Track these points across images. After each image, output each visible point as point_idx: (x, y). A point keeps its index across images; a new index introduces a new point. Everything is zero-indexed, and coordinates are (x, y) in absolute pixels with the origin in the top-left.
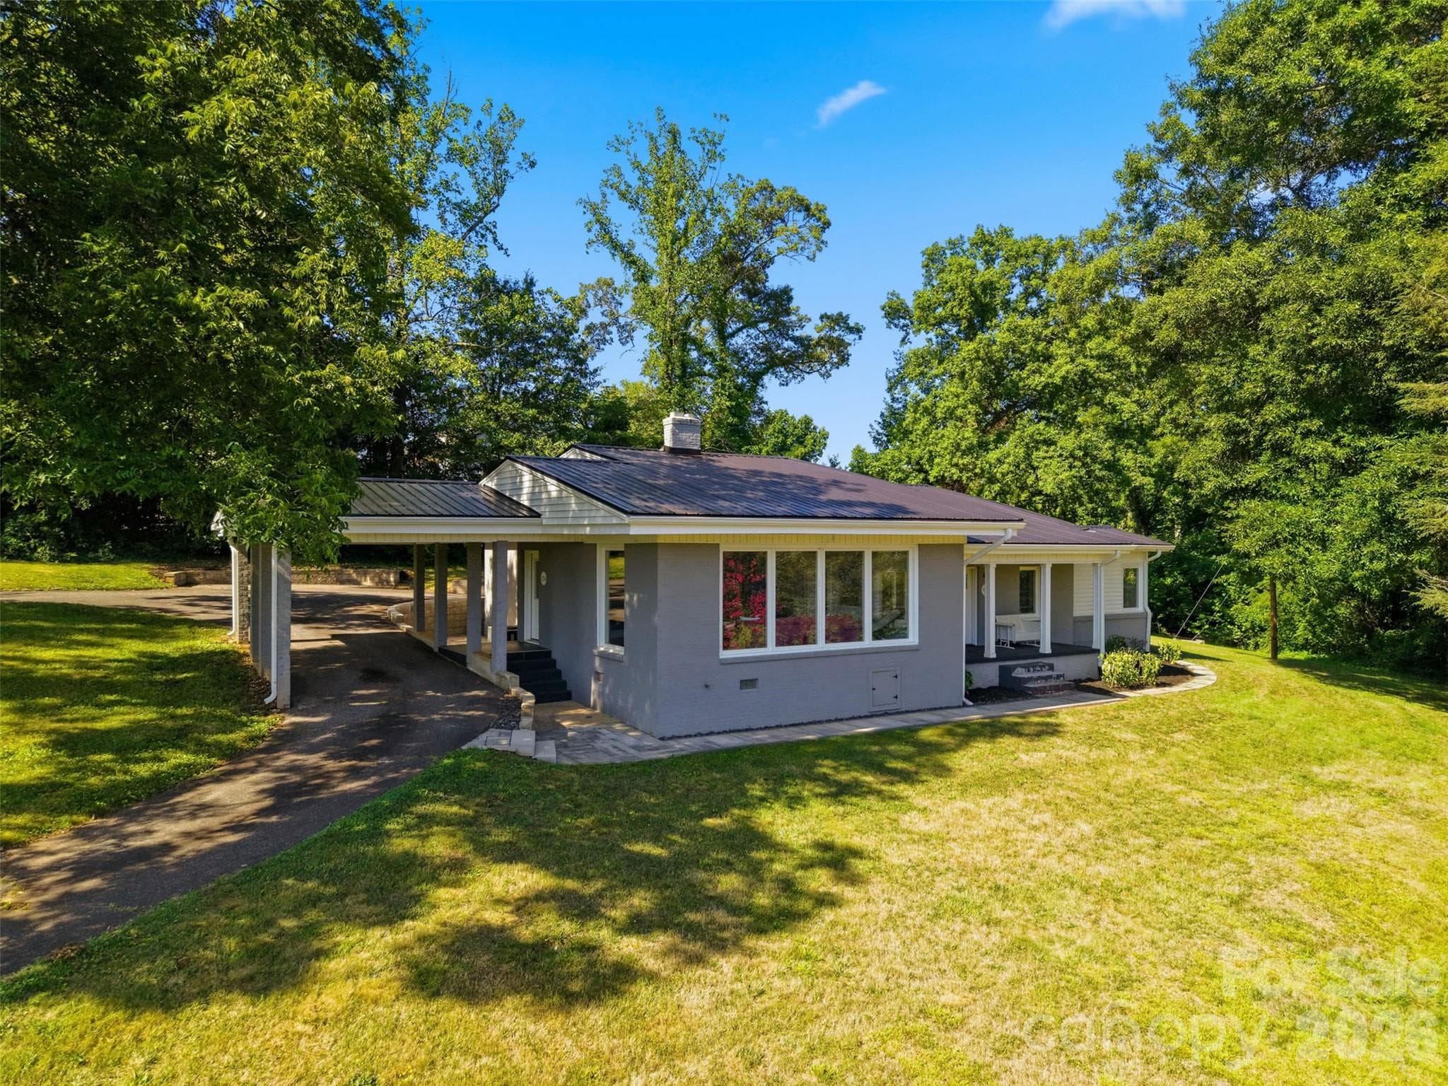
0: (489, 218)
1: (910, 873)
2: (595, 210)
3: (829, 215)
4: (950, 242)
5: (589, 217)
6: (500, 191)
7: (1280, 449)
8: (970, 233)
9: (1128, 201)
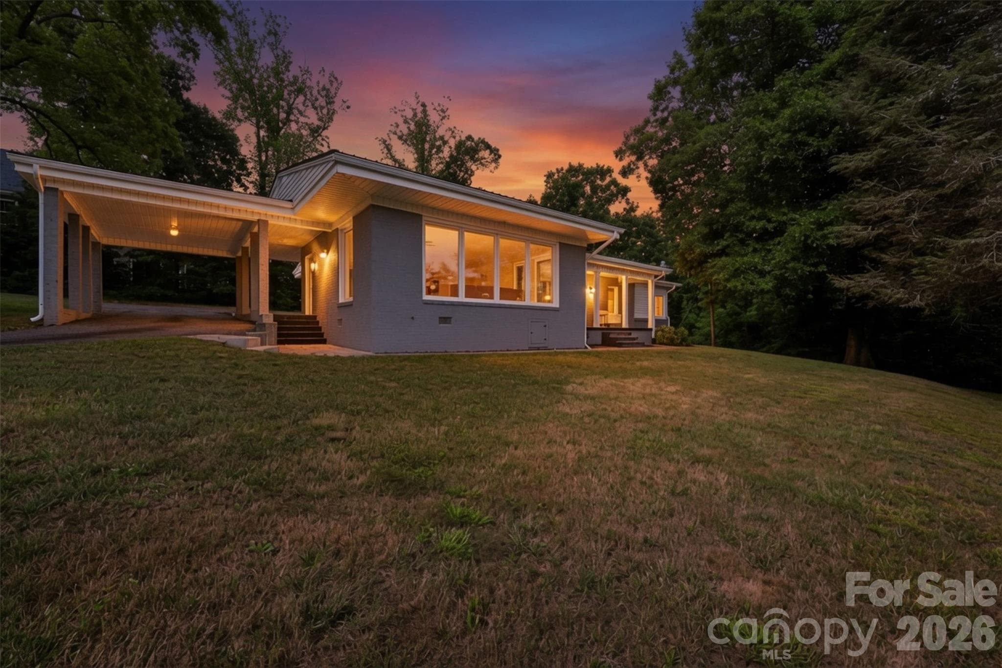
0: (324, 133)
1: (586, 420)
2: (384, 142)
3: (500, 153)
4: (557, 170)
5: (383, 146)
6: (331, 119)
7: (737, 228)
8: (566, 167)
9: (655, 109)
